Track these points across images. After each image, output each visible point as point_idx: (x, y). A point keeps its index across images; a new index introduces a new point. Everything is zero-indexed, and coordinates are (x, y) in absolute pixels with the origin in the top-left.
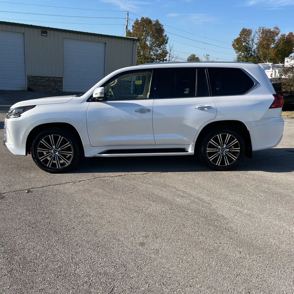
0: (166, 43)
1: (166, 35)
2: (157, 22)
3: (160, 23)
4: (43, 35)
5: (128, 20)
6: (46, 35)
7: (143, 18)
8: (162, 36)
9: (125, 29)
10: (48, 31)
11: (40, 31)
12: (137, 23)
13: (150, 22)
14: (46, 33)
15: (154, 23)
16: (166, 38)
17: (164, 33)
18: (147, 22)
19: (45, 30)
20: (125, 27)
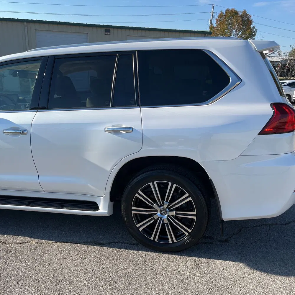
0: (254, 36)
1: (254, 27)
2: (244, 12)
3: (247, 14)
4: (106, 34)
5: (213, 14)
6: (109, 34)
7: (228, 10)
8: (250, 28)
9: (210, 23)
10: (111, 30)
11: (103, 30)
12: (221, 16)
13: (236, 13)
14: (109, 31)
15: (241, 14)
16: (254, 29)
17: (252, 24)
18: (232, 14)
19: (108, 29)
20: (210, 21)
